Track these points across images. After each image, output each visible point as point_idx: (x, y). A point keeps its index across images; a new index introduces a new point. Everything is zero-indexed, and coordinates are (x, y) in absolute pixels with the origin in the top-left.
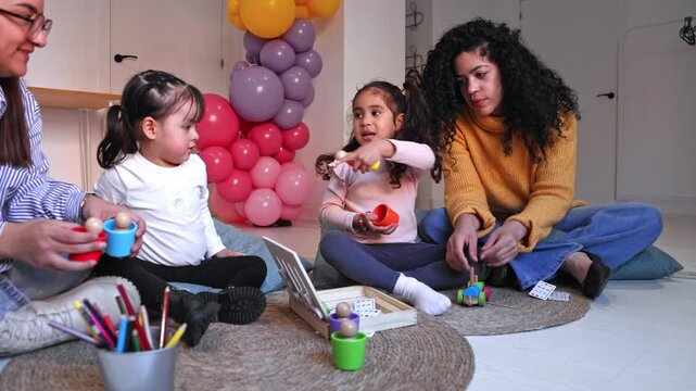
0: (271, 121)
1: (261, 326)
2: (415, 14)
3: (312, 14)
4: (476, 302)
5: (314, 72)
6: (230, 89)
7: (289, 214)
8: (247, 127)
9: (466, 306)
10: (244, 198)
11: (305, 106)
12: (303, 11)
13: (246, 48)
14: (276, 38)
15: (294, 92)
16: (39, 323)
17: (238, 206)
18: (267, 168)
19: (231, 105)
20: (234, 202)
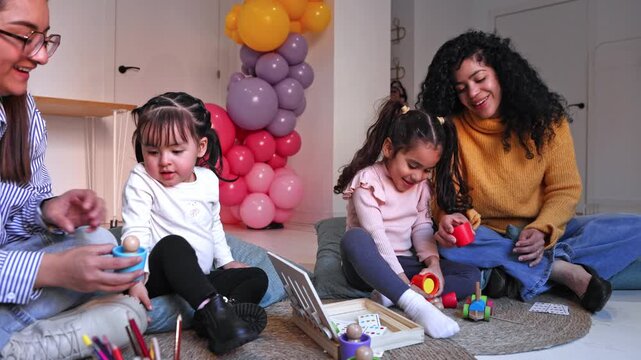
0: (265, 129)
1: (267, 343)
2: (398, 29)
3: (305, 28)
4: (482, 318)
5: (306, 82)
6: (227, 99)
7: (281, 217)
8: (243, 134)
9: (472, 320)
10: (240, 203)
11: (298, 115)
12: (297, 26)
13: (243, 60)
14: (271, 52)
15: (287, 102)
16: (45, 344)
17: (234, 210)
18: (261, 174)
19: (228, 114)
20: (230, 206)
